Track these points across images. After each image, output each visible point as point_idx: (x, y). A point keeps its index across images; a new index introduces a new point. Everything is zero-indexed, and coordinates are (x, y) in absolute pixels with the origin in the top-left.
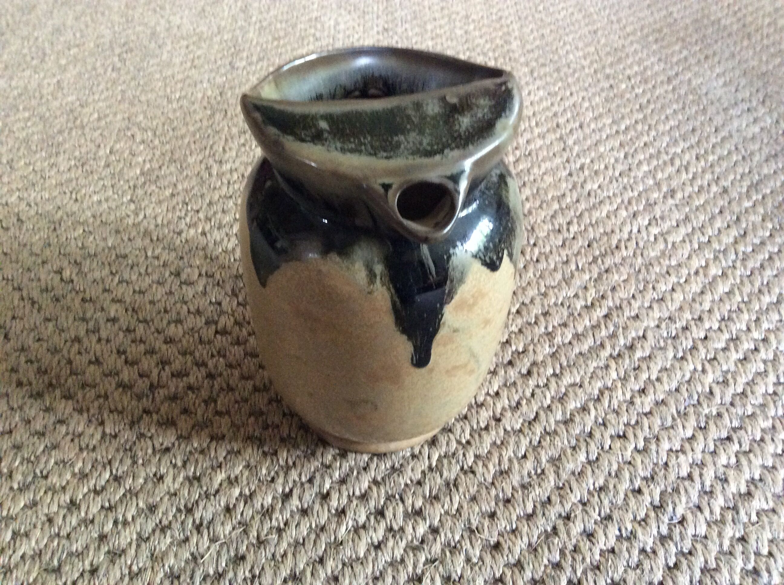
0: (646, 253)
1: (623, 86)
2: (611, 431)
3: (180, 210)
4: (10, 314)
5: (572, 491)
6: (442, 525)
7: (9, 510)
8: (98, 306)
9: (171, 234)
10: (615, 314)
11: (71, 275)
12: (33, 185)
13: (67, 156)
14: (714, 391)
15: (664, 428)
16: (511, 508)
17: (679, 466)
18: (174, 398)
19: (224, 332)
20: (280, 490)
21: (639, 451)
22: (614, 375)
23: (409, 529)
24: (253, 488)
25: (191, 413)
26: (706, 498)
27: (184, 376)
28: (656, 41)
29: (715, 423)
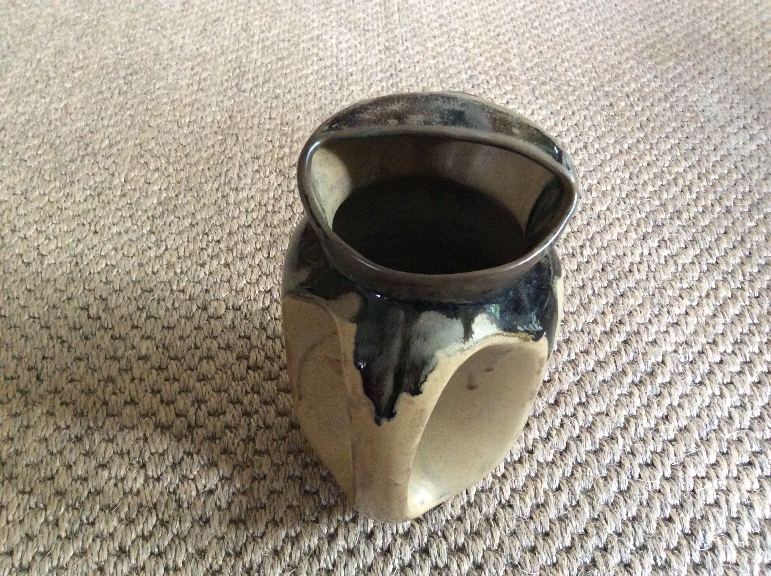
0: (658, 277)
1: (623, 104)
2: (639, 460)
3: (201, 241)
4: (40, 355)
5: (607, 522)
6: (486, 562)
7: (59, 559)
8: (129, 344)
9: (195, 266)
10: (634, 340)
11: (98, 311)
12: (51, 216)
13: (81, 186)
14: (733, 415)
15: (689, 455)
16: (550, 541)
17: (706, 493)
18: (213, 438)
19: (256, 368)
20: (325, 530)
21: (667, 479)
22: (637, 402)
23: (454, 567)
24: (299, 530)
25: (231, 453)
26: (734, 525)
27: (219, 415)
28: (651, 56)
29: (737, 448)
